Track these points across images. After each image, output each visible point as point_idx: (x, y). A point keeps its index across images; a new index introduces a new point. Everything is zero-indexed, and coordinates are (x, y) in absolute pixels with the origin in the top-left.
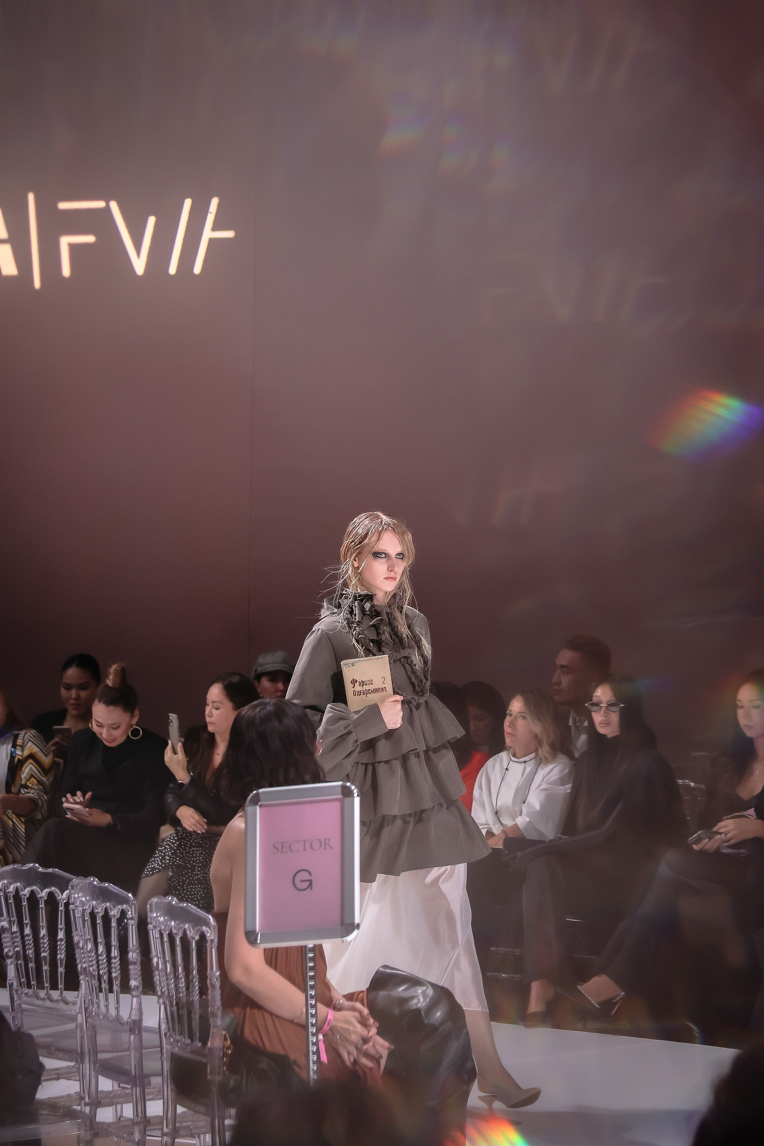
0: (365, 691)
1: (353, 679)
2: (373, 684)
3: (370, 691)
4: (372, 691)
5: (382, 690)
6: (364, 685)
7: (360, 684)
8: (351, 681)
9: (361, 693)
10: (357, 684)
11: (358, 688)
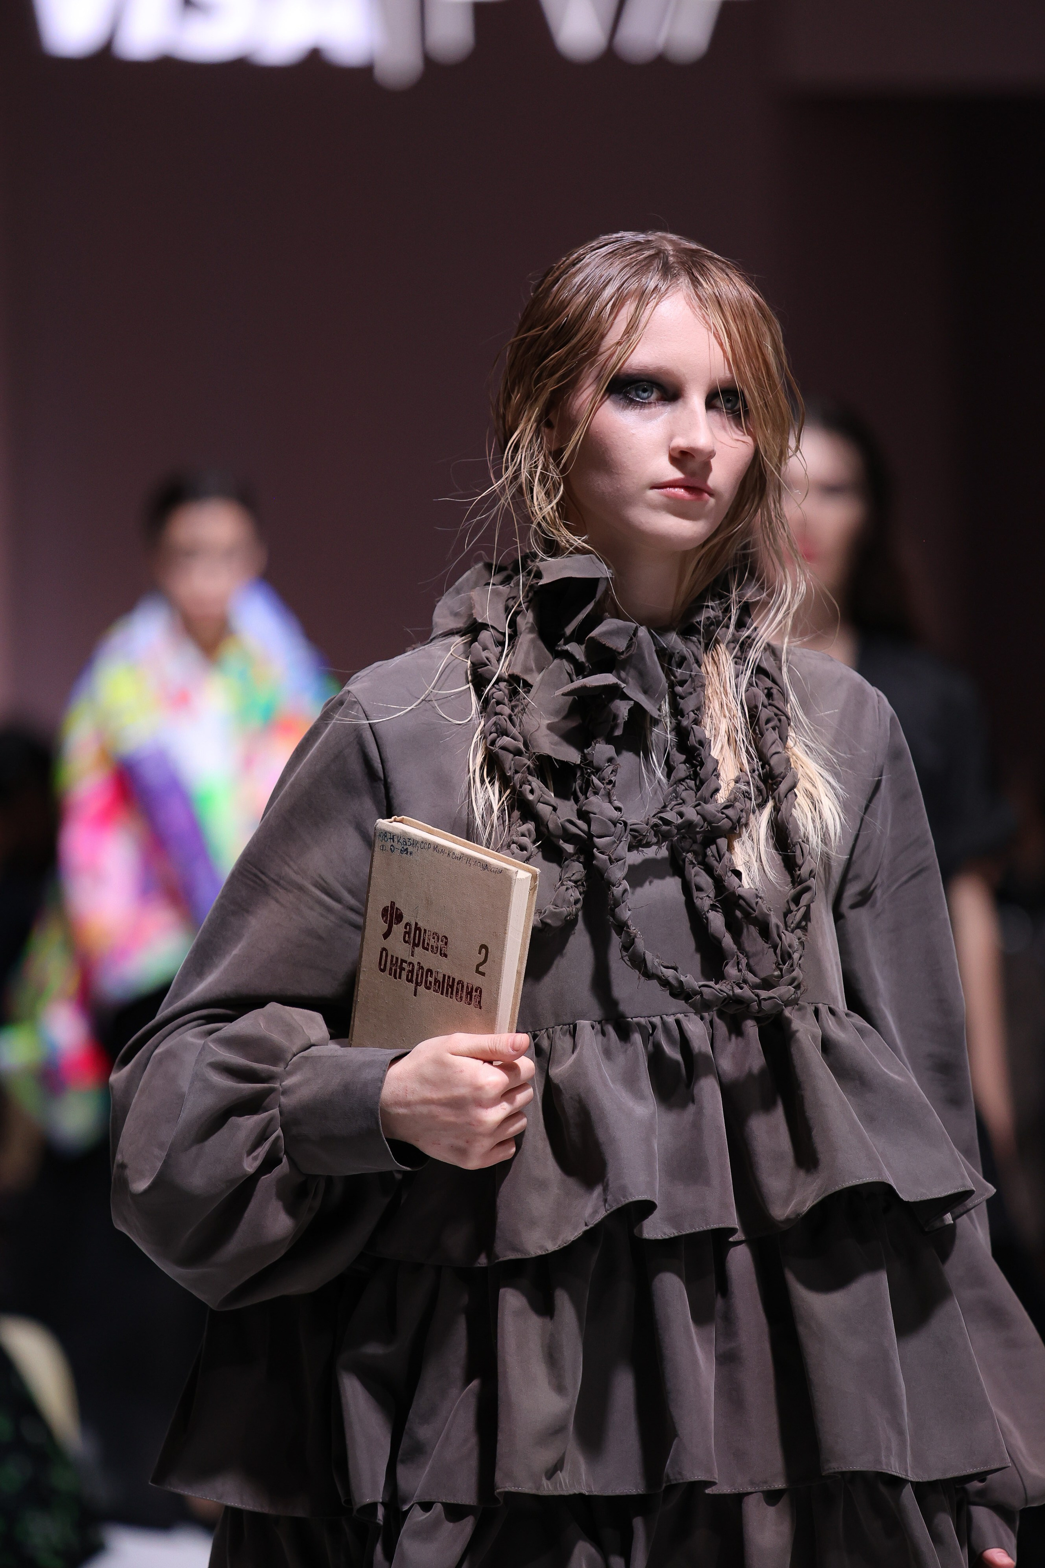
0: (416, 967)
1: (393, 903)
2: (446, 956)
3: (429, 979)
4: (436, 980)
5: (468, 993)
6: (418, 945)
7: (409, 933)
8: (385, 910)
9: (402, 969)
10: (398, 929)
11: (399, 948)
